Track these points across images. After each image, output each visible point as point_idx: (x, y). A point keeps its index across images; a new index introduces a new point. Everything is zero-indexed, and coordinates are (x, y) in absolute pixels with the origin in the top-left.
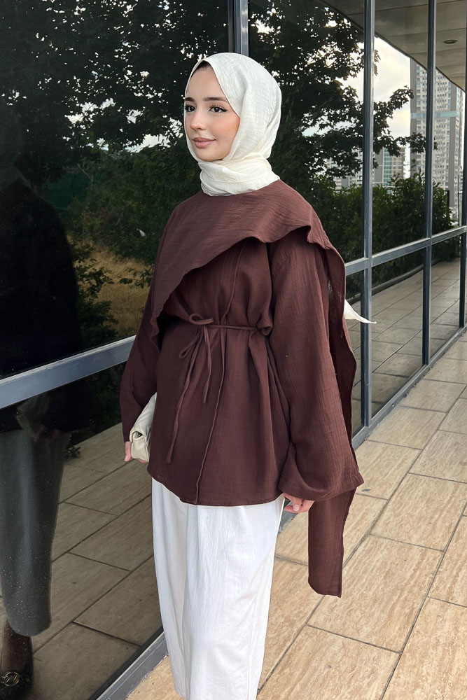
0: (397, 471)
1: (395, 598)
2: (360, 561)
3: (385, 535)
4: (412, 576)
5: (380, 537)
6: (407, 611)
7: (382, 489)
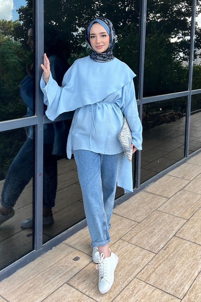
0: (196, 173)
1: (189, 207)
2: (178, 196)
3: (188, 190)
4: (196, 202)
5: (186, 191)
6: (192, 210)
7: (189, 178)
